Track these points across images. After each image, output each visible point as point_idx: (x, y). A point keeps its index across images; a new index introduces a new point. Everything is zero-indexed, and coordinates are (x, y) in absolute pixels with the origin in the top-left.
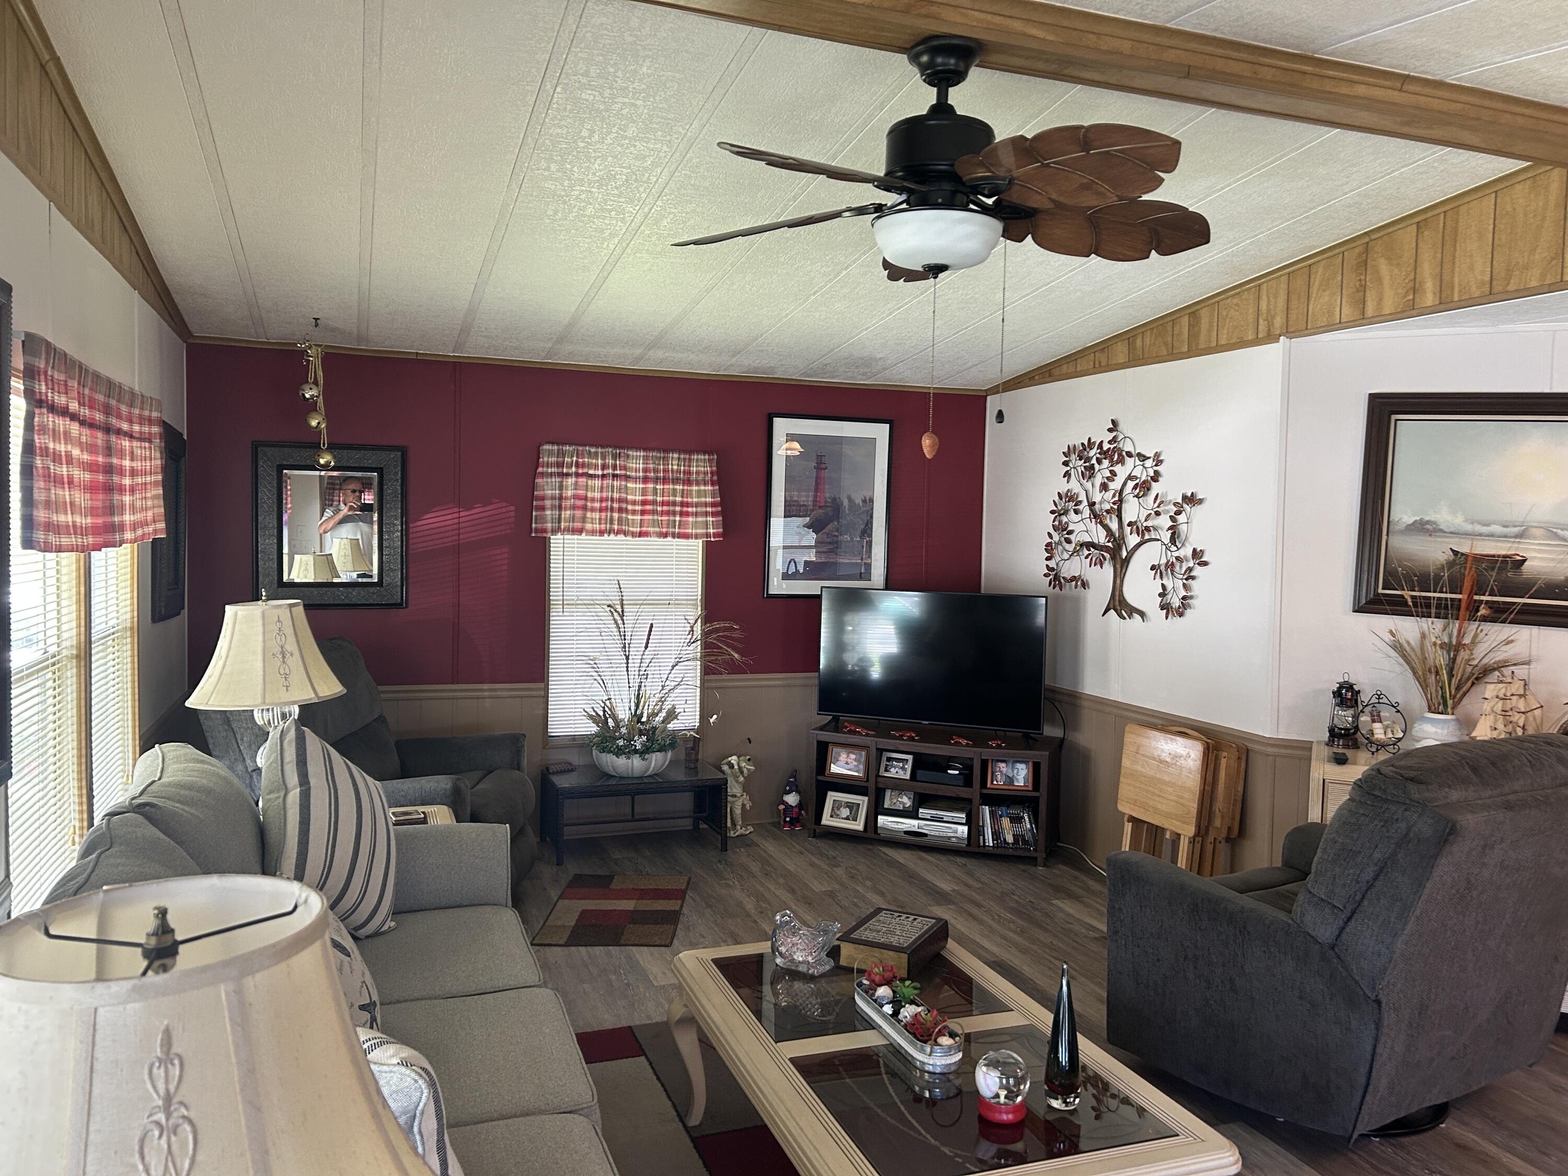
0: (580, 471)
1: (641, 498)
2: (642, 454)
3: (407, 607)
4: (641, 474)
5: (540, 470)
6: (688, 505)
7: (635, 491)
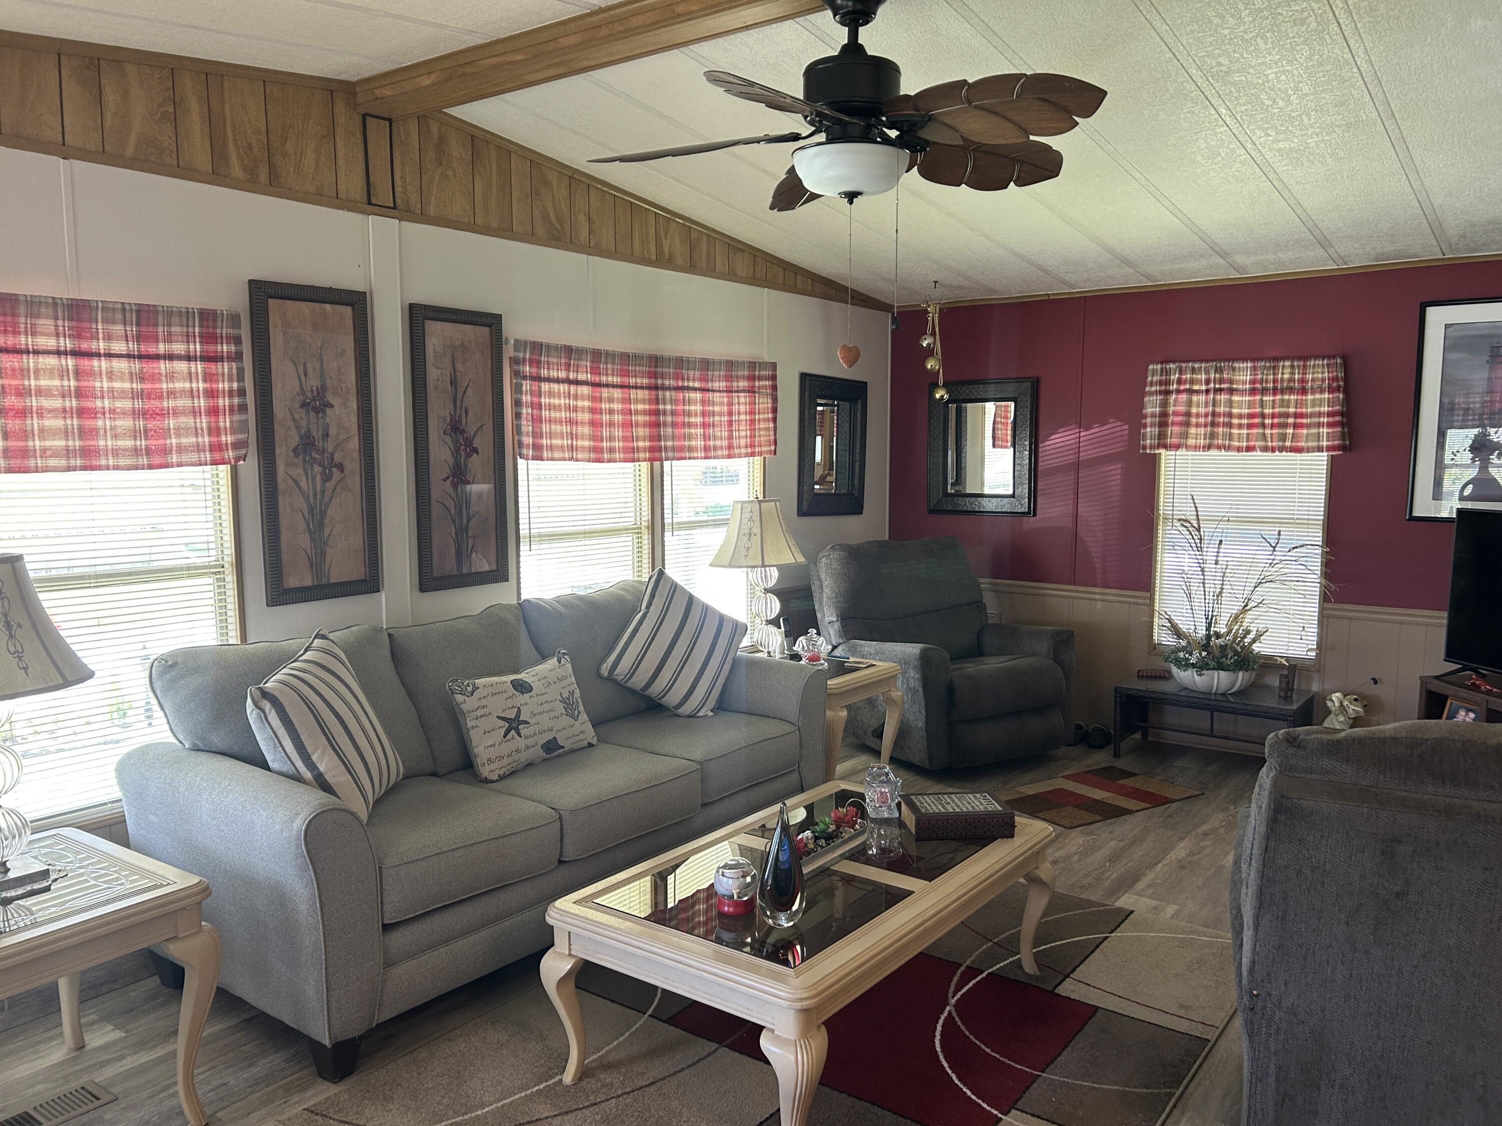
0: (1182, 388)
1: (1247, 411)
2: (1249, 365)
3: (1035, 515)
4: (1248, 386)
5: (1147, 389)
6: (1302, 416)
7: (1242, 404)
